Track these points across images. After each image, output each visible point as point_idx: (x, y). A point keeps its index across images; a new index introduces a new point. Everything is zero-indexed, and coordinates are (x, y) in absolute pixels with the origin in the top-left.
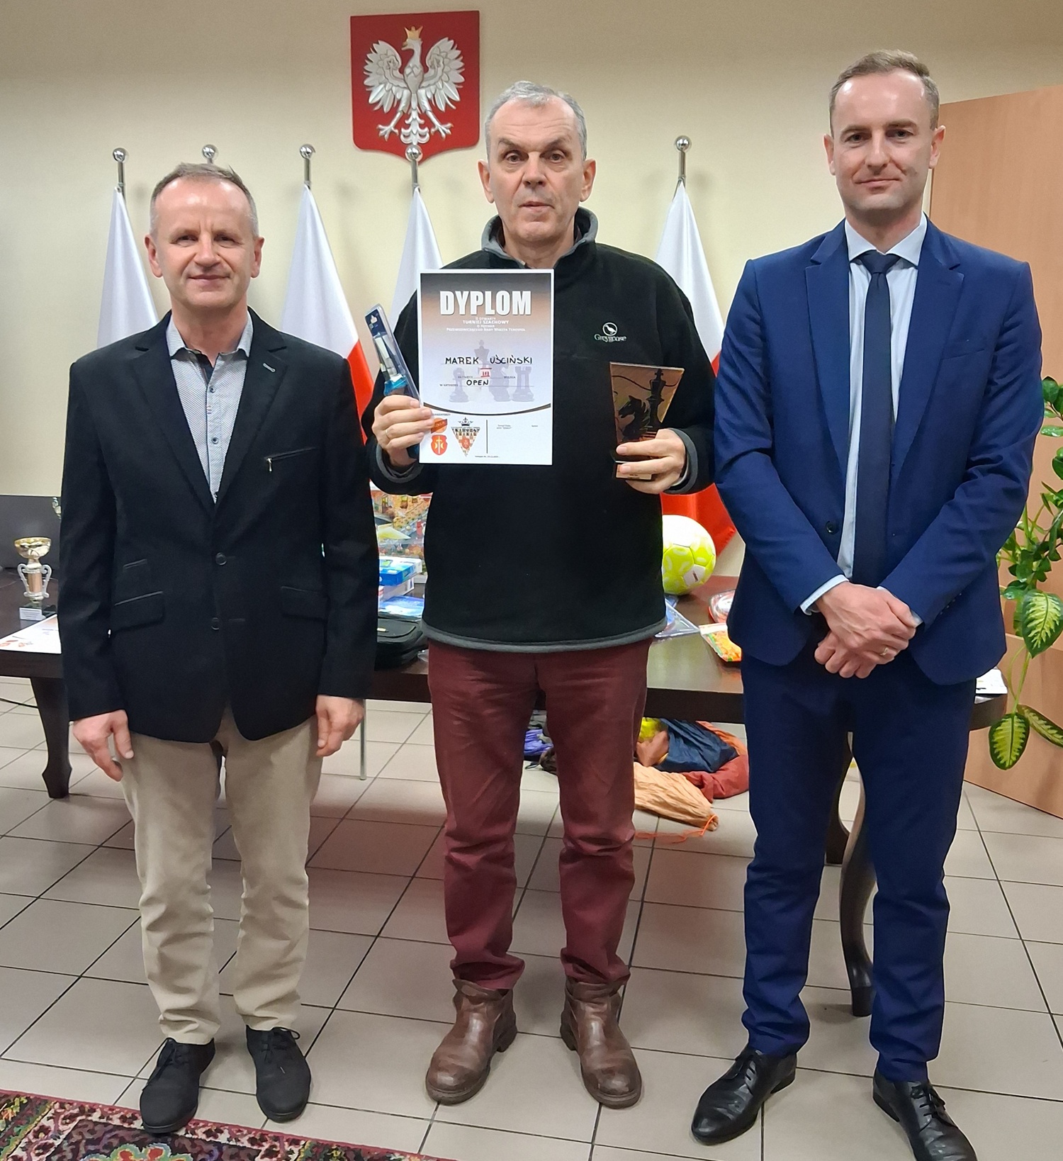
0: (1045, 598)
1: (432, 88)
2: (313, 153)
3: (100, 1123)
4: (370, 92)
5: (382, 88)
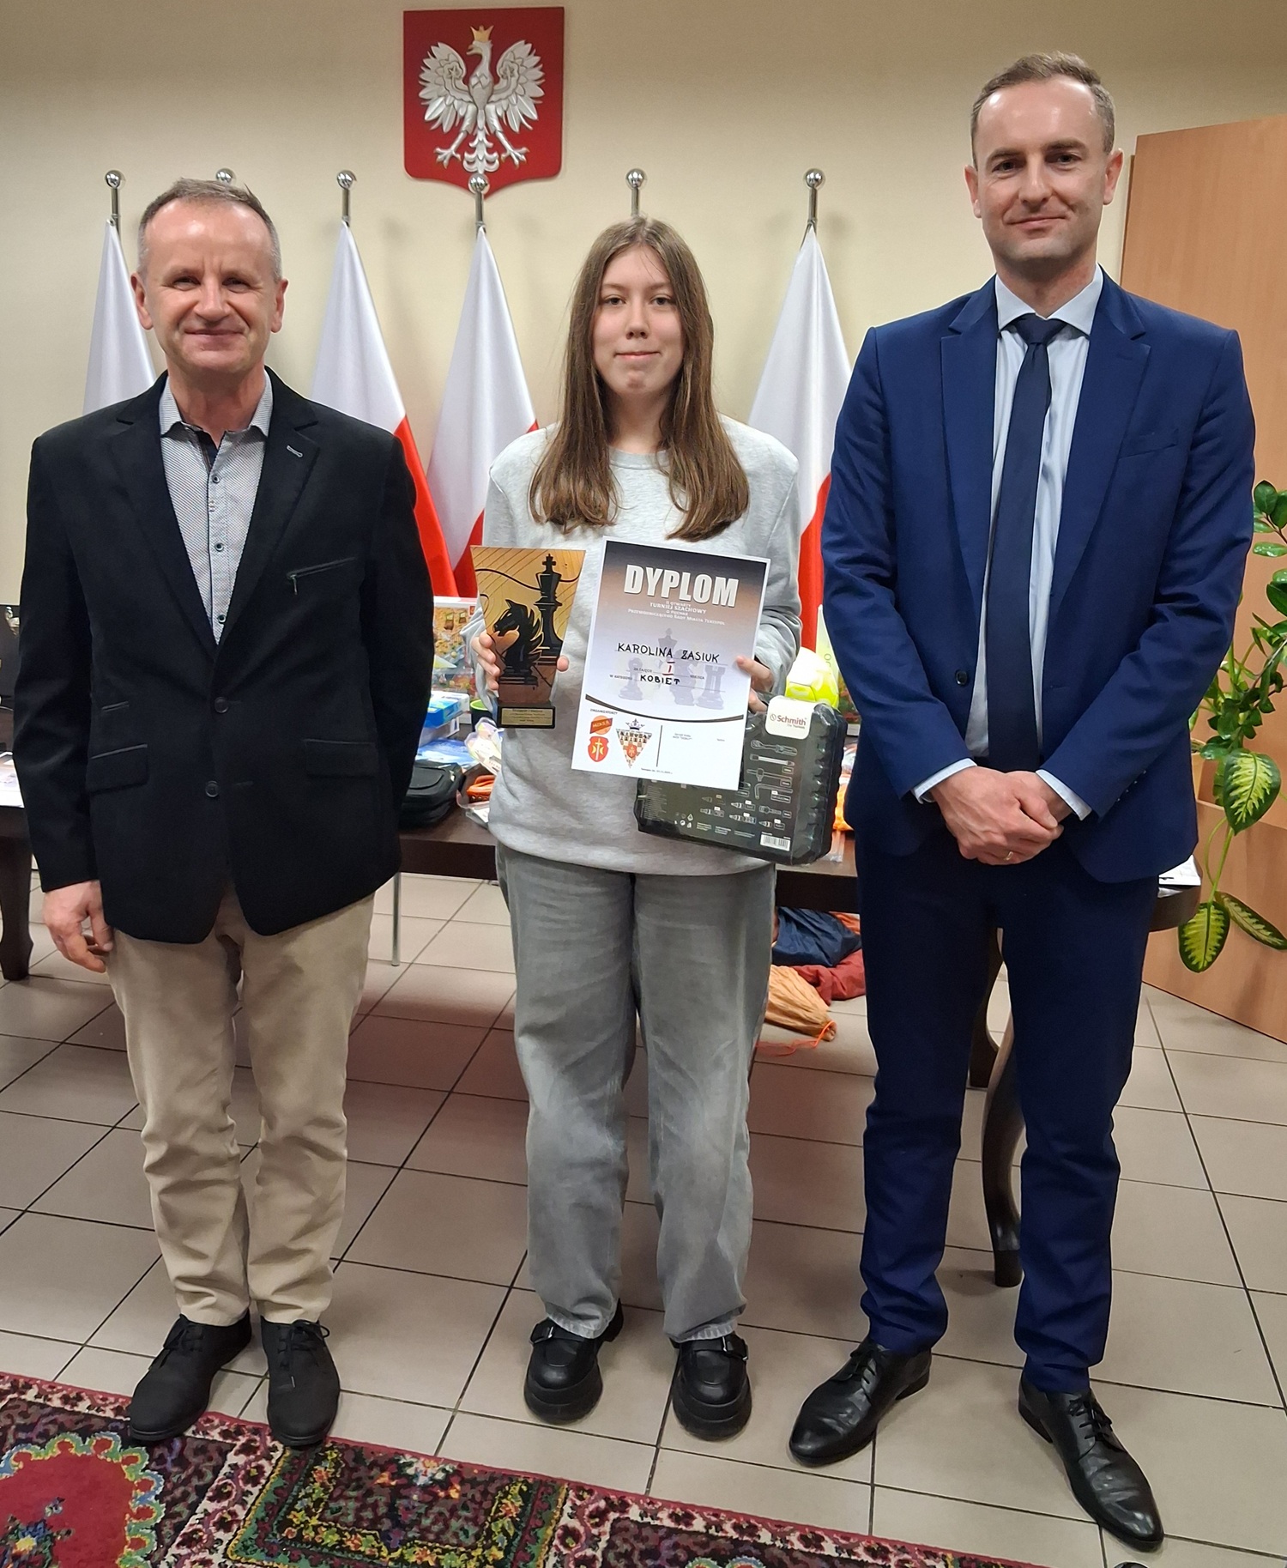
0: (1253, 759)
1: (504, 103)
2: (354, 182)
3: (34, 1403)
4: (427, 107)
5: (442, 102)
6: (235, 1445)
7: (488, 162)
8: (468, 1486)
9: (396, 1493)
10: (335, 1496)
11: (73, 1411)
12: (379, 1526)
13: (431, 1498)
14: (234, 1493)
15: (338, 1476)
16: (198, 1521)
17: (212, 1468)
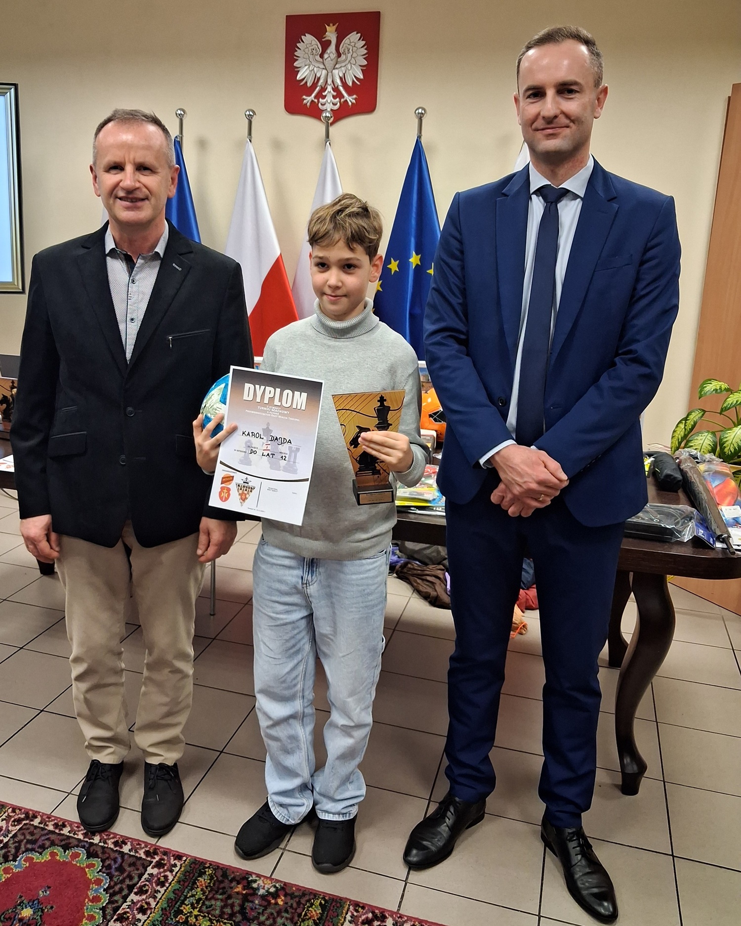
1: (343, 69)
2: (255, 116)
3: (38, 827)
4: (299, 71)
5: (307, 69)
6: (152, 862)
7: (333, 104)
8: (289, 897)
9: (246, 898)
10: (209, 897)
11: (60, 833)
12: (234, 918)
13: (266, 904)
14: (150, 891)
15: (212, 885)
16: (127, 907)
17: (137, 875)
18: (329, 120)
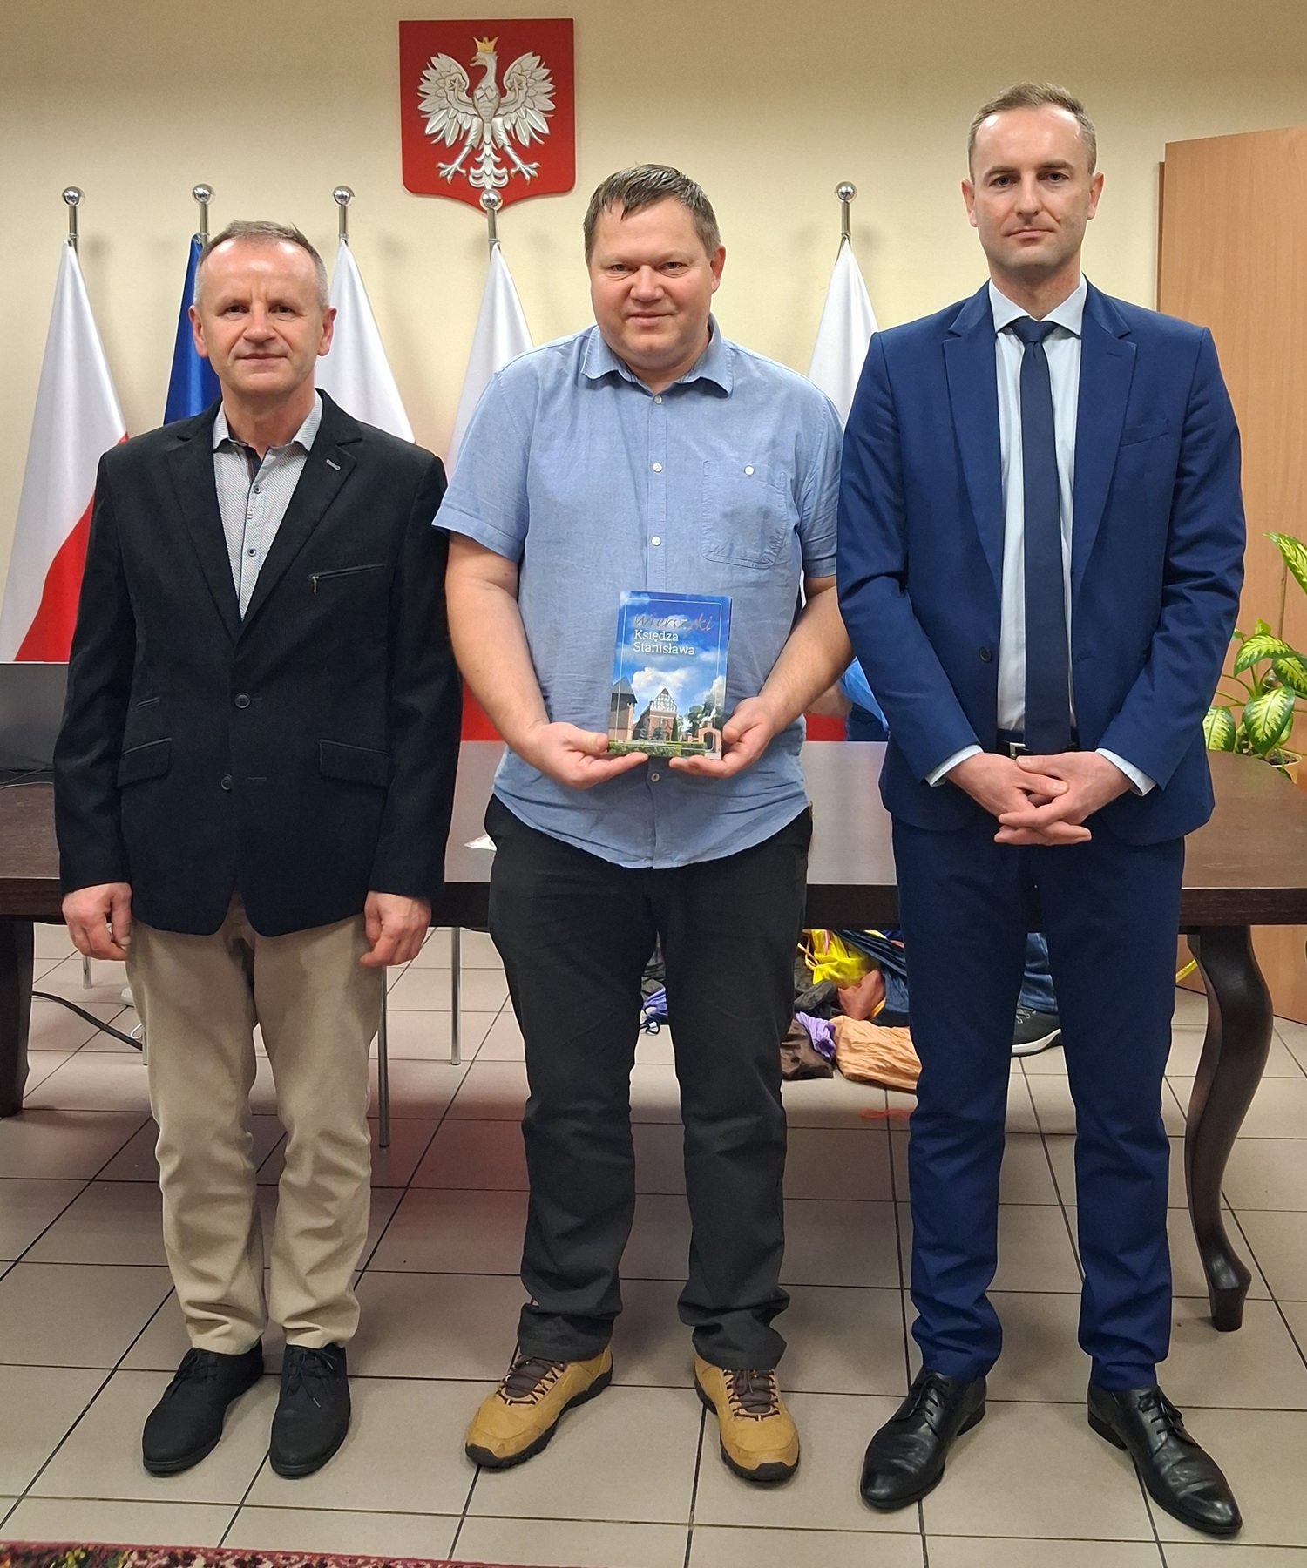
1: (513, 116)
2: (351, 199)
4: (428, 119)
5: (443, 115)
7: (495, 177)
18: (494, 206)
